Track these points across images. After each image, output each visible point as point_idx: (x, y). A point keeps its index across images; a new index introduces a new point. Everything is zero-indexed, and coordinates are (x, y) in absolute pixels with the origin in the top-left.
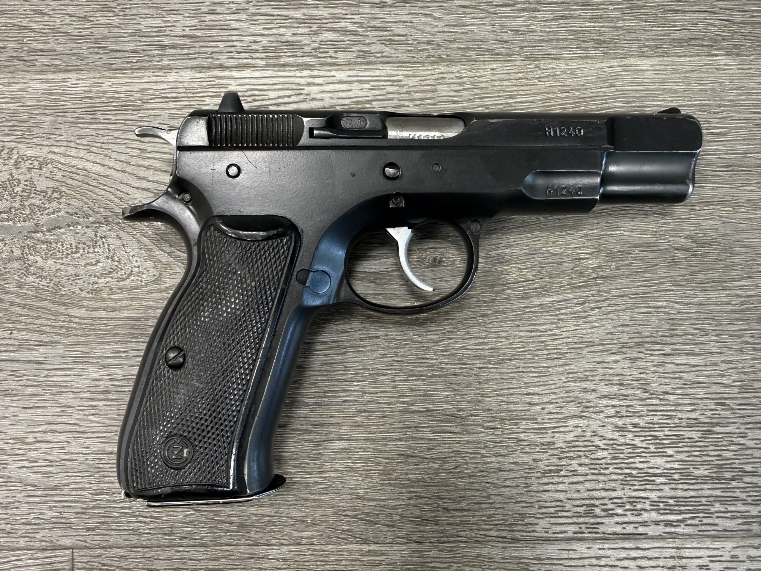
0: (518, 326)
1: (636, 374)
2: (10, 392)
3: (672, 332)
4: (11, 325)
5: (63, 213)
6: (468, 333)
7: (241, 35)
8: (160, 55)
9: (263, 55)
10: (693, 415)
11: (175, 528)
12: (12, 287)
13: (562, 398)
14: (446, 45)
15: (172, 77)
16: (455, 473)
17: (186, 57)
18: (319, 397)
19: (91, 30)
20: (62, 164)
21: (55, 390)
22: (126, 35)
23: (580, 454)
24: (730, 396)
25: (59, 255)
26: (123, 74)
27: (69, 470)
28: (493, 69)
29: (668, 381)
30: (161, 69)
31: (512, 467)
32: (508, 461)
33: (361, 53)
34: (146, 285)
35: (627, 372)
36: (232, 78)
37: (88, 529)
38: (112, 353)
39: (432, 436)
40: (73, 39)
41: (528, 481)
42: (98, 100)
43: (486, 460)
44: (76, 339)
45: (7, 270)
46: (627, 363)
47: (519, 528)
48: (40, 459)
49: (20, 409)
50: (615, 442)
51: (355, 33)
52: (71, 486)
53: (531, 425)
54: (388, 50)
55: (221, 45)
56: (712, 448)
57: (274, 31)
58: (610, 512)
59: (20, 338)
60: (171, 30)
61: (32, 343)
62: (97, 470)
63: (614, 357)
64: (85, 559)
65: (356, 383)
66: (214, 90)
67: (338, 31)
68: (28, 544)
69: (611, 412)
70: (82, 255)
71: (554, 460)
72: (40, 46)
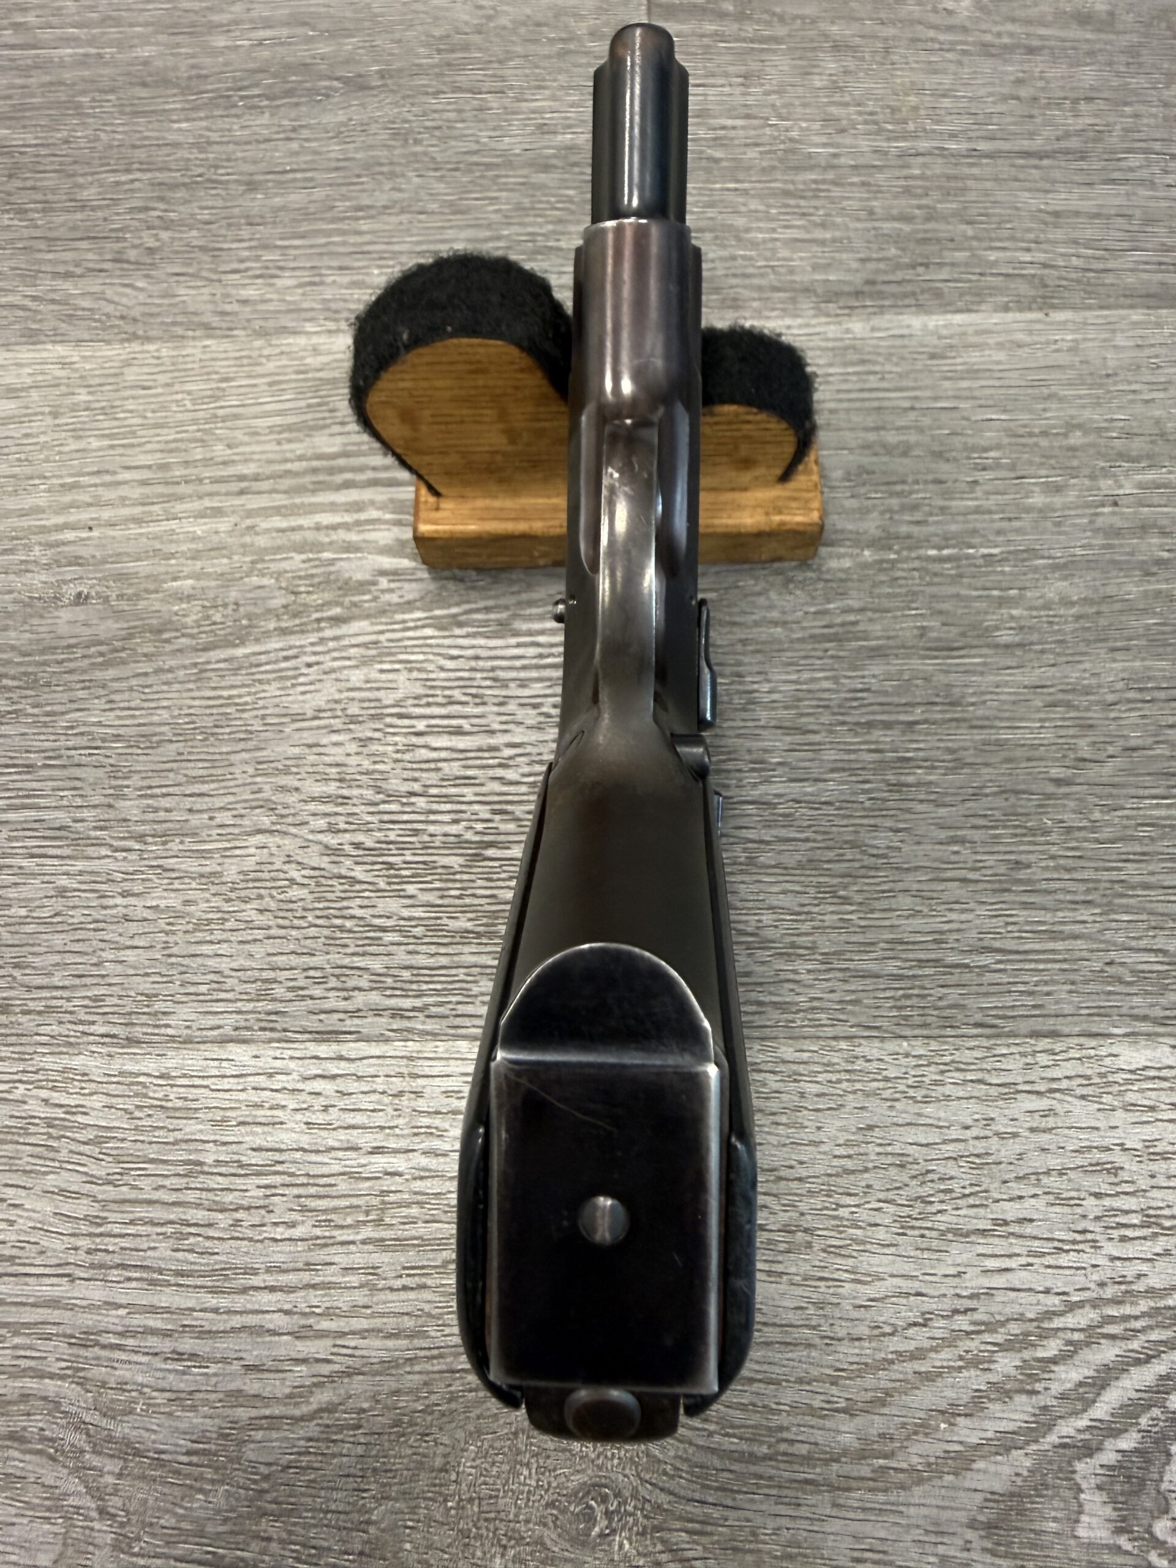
0: (191, 690)
1: (367, 764)
3: (431, 700)
10: (454, 829)
13: (246, 801)
23: (262, 891)
24: (516, 798)
29: (417, 774)
35: (353, 761)
41: (171, 939)
46: (353, 748)
50: (322, 873)
53: (189, 844)
56: (480, 883)
58: (301, 993)
63: (335, 738)
69: (322, 823)
71: (217, 902)
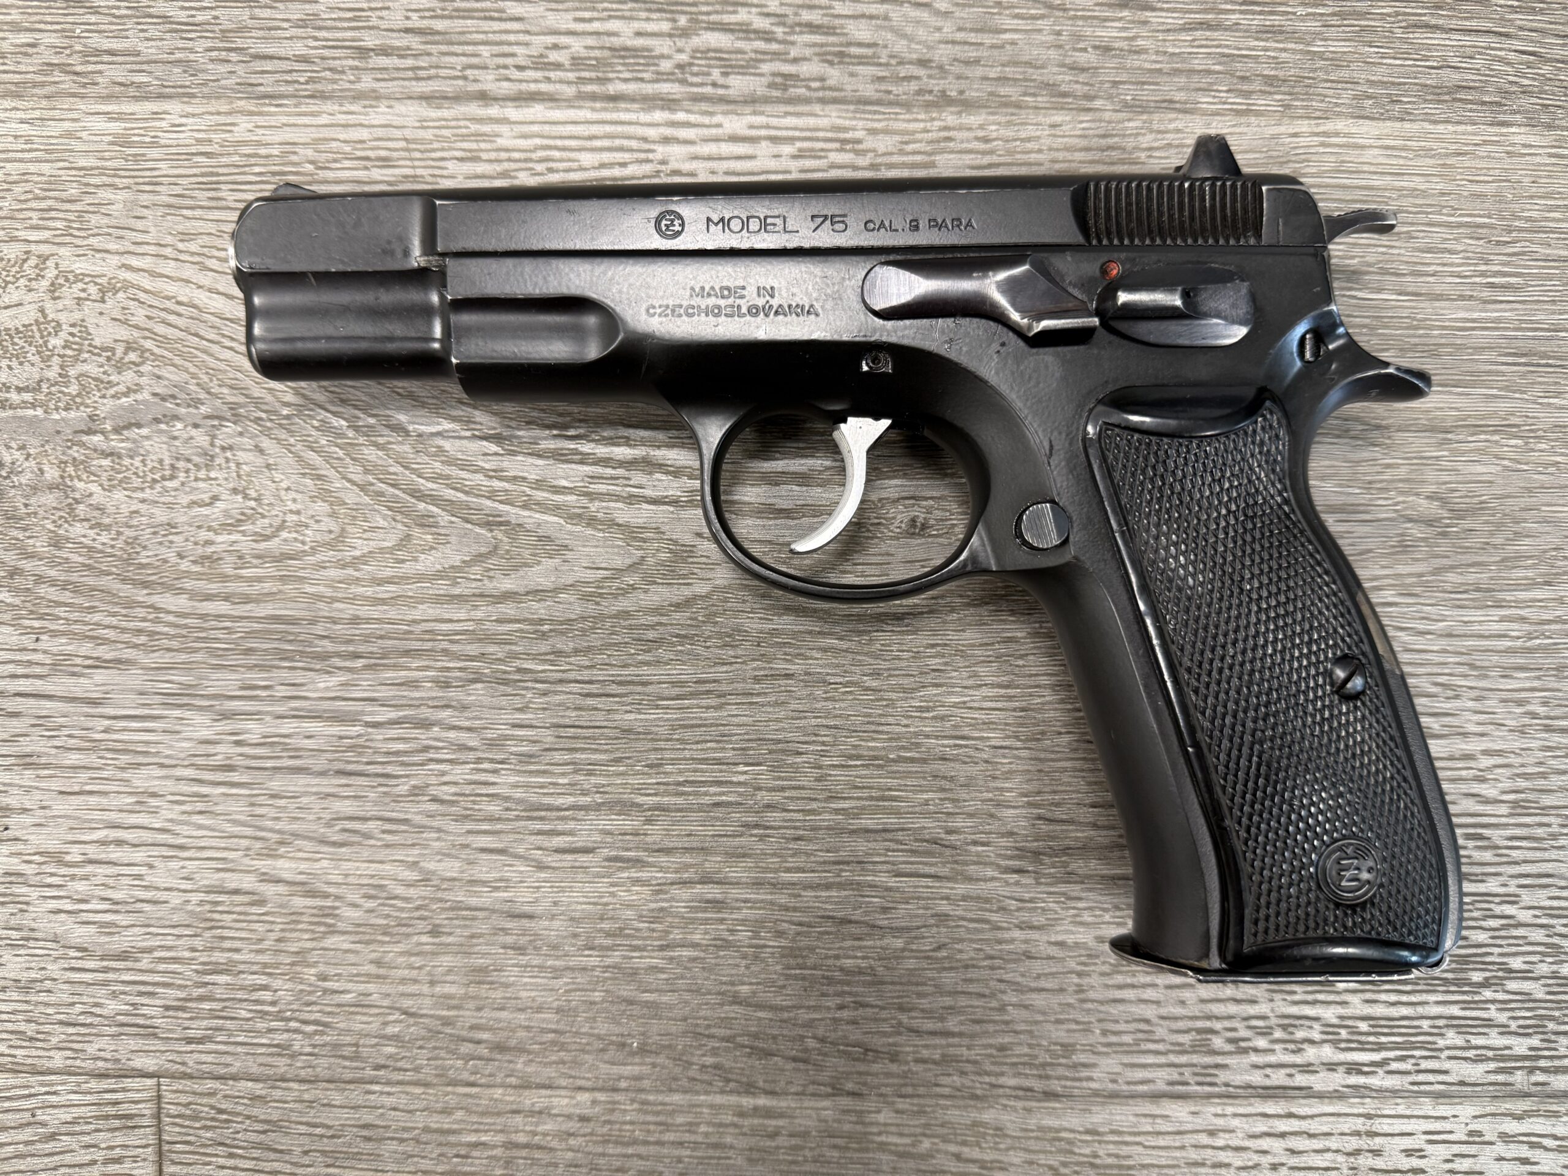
2: (34, 760)
4: (36, 624)
5: (145, 395)
6: (975, 675)
7: (528, 32)
8: (357, 68)
9: (571, 76)
11: (364, 1046)
12: (40, 545)
14: (957, 69)
15: (380, 114)
16: (937, 958)
17: (410, 74)
18: (667, 793)
19: (214, 13)
20: (146, 291)
21: (125, 759)
22: (285, 25)
25: (137, 482)
26: (277, 106)
27: (152, 922)
28: (1053, 126)
30: (358, 96)
31: (1053, 951)
32: (1045, 938)
33: (779, 80)
34: (314, 551)
36: (505, 121)
37: (190, 1041)
38: (242, 688)
39: (893, 882)
40: (176, 31)
42: (224, 160)
43: (1000, 935)
44: (167, 658)
45: (31, 509)
47: (1060, 1071)
48: (93, 897)
49: (54, 795)
51: (767, 36)
52: (157, 954)
54: (834, 75)
55: (485, 51)
57: (596, 26)
59: (55, 650)
60: (381, 18)
61: (78, 661)
62: (209, 924)
64: (183, 1099)
65: (742, 768)
66: (465, 145)
67: (732, 31)
68: (69, 1062)
70: (183, 484)
72: (107, 44)
